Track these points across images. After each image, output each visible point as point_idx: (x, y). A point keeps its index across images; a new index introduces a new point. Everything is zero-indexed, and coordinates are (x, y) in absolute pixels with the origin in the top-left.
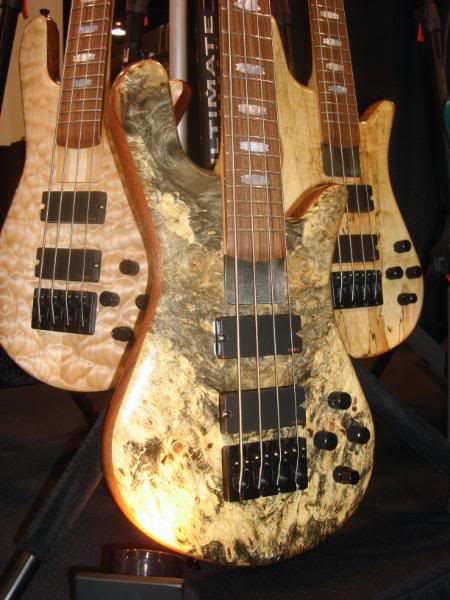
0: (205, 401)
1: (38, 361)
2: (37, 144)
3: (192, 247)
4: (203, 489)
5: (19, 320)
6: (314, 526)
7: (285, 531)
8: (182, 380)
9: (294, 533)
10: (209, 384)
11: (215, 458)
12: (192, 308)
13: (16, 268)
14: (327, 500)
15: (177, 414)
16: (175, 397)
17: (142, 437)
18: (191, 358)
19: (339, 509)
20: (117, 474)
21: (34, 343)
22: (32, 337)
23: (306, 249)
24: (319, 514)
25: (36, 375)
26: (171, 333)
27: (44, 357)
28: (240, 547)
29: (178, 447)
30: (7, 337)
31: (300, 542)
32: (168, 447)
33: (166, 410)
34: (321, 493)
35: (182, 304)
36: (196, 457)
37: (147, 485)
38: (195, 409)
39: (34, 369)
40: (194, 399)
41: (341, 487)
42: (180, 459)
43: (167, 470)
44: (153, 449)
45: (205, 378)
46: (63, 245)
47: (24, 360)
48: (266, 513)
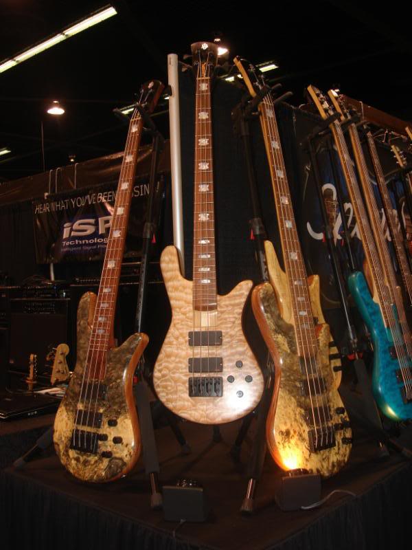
0: (300, 413)
1: (193, 412)
2: (180, 309)
3: (289, 354)
4: (304, 448)
5: (179, 394)
6: (339, 462)
7: (331, 465)
8: (293, 406)
9: (333, 466)
10: (301, 407)
11: (306, 435)
12: (292, 378)
13: (174, 368)
14: (341, 452)
15: (293, 419)
16: (292, 413)
17: (284, 429)
18: (294, 397)
19: (345, 456)
20: (277, 444)
21: (189, 404)
22: (188, 401)
23: (321, 351)
24: (340, 458)
25: (192, 419)
26: (288, 388)
27: (195, 410)
28: (318, 470)
29: (295, 432)
30: (172, 403)
31: (335, 469)
32: (292, 432)
33: (289, 418)
34: (339, 449)
35: (289, 376)
36: (301, 435)
37: (288, 447)
38: (298, 417)
39: (191, 416)
40: (297, 413)
41: (345, 446)
42: (296, 437)
43: (293, 441)
44: (287, 434)
45: (300, 405)
46: (204, 356)
47: (184, 413)
48: (324, 457)
